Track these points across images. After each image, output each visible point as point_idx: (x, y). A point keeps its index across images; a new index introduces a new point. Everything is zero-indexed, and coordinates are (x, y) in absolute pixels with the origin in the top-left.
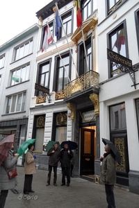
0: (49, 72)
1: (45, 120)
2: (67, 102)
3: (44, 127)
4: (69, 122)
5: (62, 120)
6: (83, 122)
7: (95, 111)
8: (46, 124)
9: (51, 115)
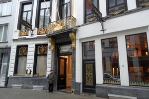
0: (32, 11)
1: (27, 50)
2: (49, 37)
3: (26, 56)
4: (49, 52)
5: (43, 50)
6: (60, 52)
7: (72, 45)
8: (29, 53)
9: (34, 46)
